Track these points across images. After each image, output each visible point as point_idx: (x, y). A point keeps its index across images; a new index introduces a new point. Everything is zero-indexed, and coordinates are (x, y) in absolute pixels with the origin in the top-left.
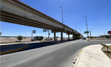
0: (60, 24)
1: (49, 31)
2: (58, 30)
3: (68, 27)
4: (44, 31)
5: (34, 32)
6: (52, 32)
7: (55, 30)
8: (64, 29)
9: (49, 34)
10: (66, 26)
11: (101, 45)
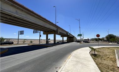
0: (52, 25)
1: (40, 32)
2: (51, 31)
3: (62, 29)
4: (35, 32)
5: (22, 33)
6: (44, 34)
7: (47, 32)
8: (57, 31)
9: (40, 36)
10: (59, 27)
11: (90, 47)
